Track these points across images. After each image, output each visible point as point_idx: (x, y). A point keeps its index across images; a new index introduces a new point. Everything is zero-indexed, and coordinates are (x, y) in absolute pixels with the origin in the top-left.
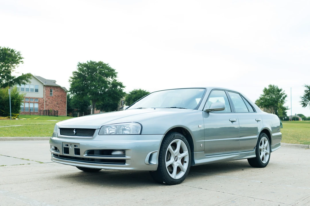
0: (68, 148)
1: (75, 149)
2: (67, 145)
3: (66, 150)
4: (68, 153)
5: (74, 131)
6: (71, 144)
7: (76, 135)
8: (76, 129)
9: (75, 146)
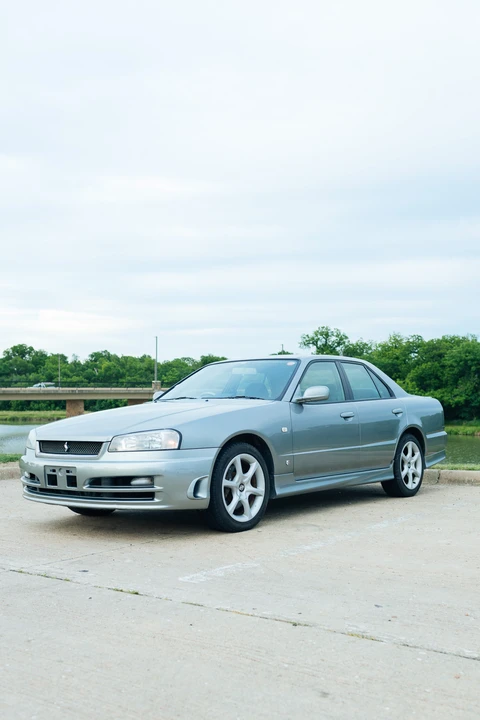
0: (55, 476)
1: (68, 477)
2: (54, 471)
3: (52, 479)
4: (56, 484)
5: (66, 447)
6: (60, 468)
7: (69, 452)
8: (69, 443)
9: (68, 472)
